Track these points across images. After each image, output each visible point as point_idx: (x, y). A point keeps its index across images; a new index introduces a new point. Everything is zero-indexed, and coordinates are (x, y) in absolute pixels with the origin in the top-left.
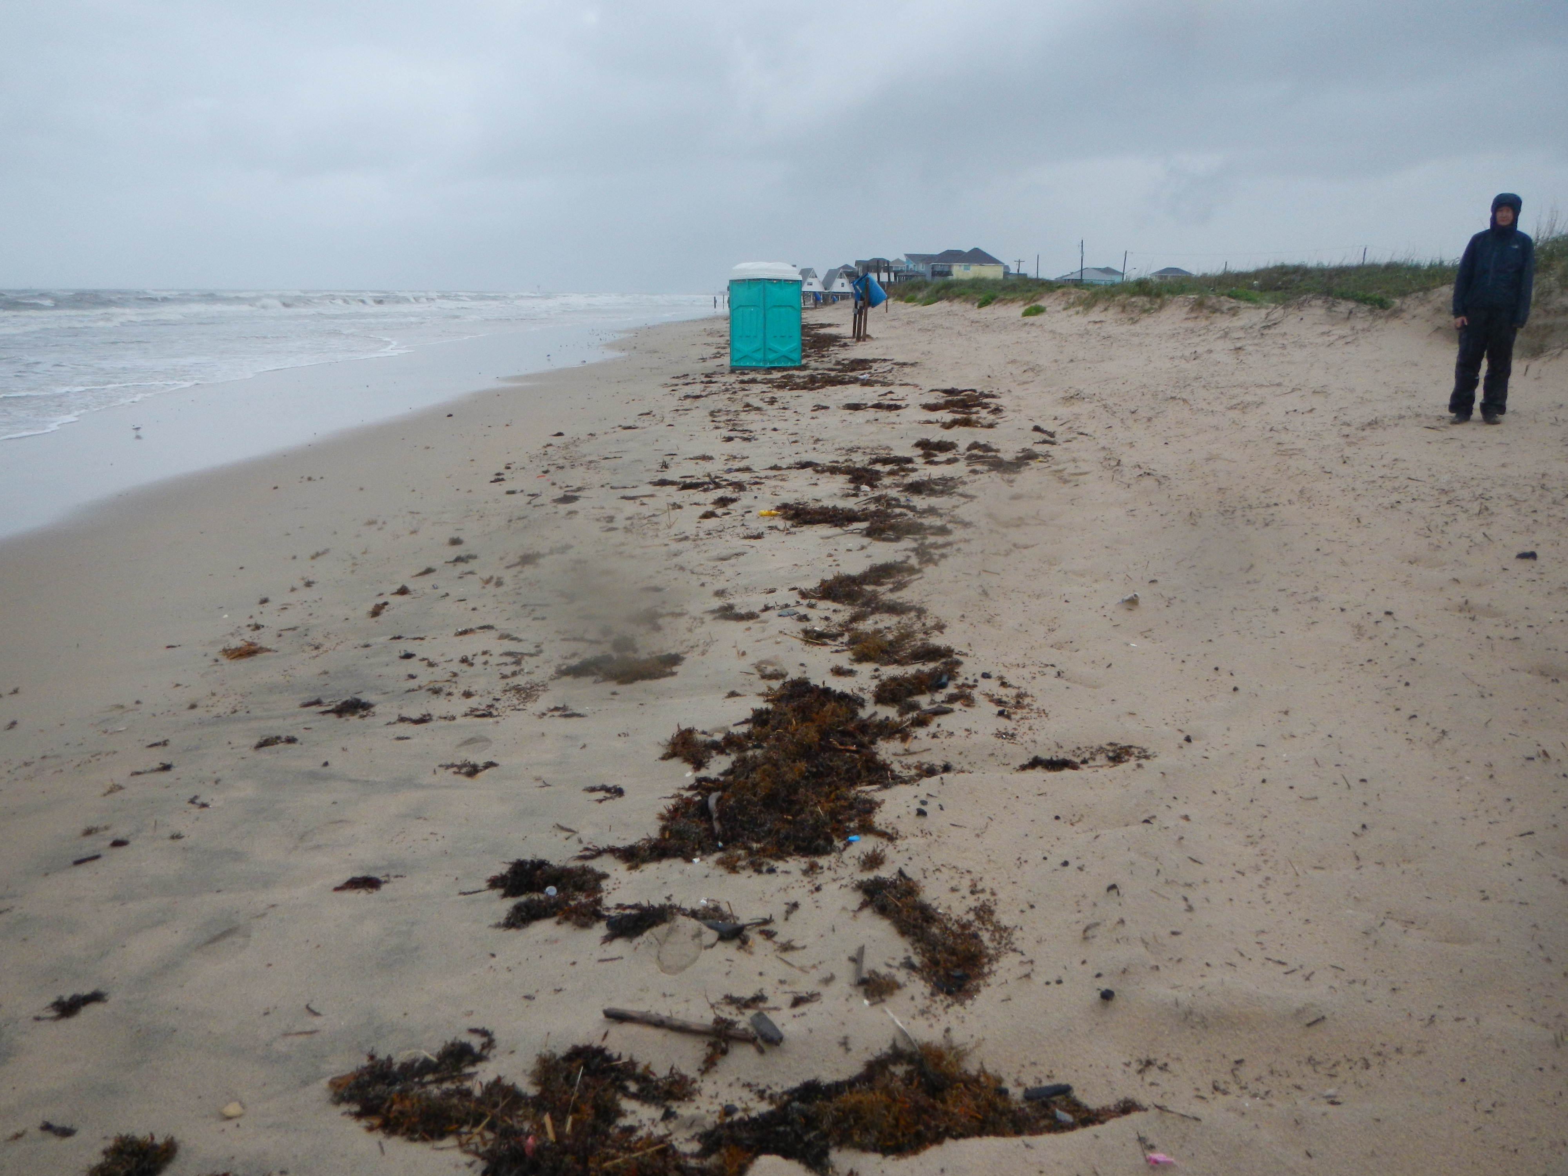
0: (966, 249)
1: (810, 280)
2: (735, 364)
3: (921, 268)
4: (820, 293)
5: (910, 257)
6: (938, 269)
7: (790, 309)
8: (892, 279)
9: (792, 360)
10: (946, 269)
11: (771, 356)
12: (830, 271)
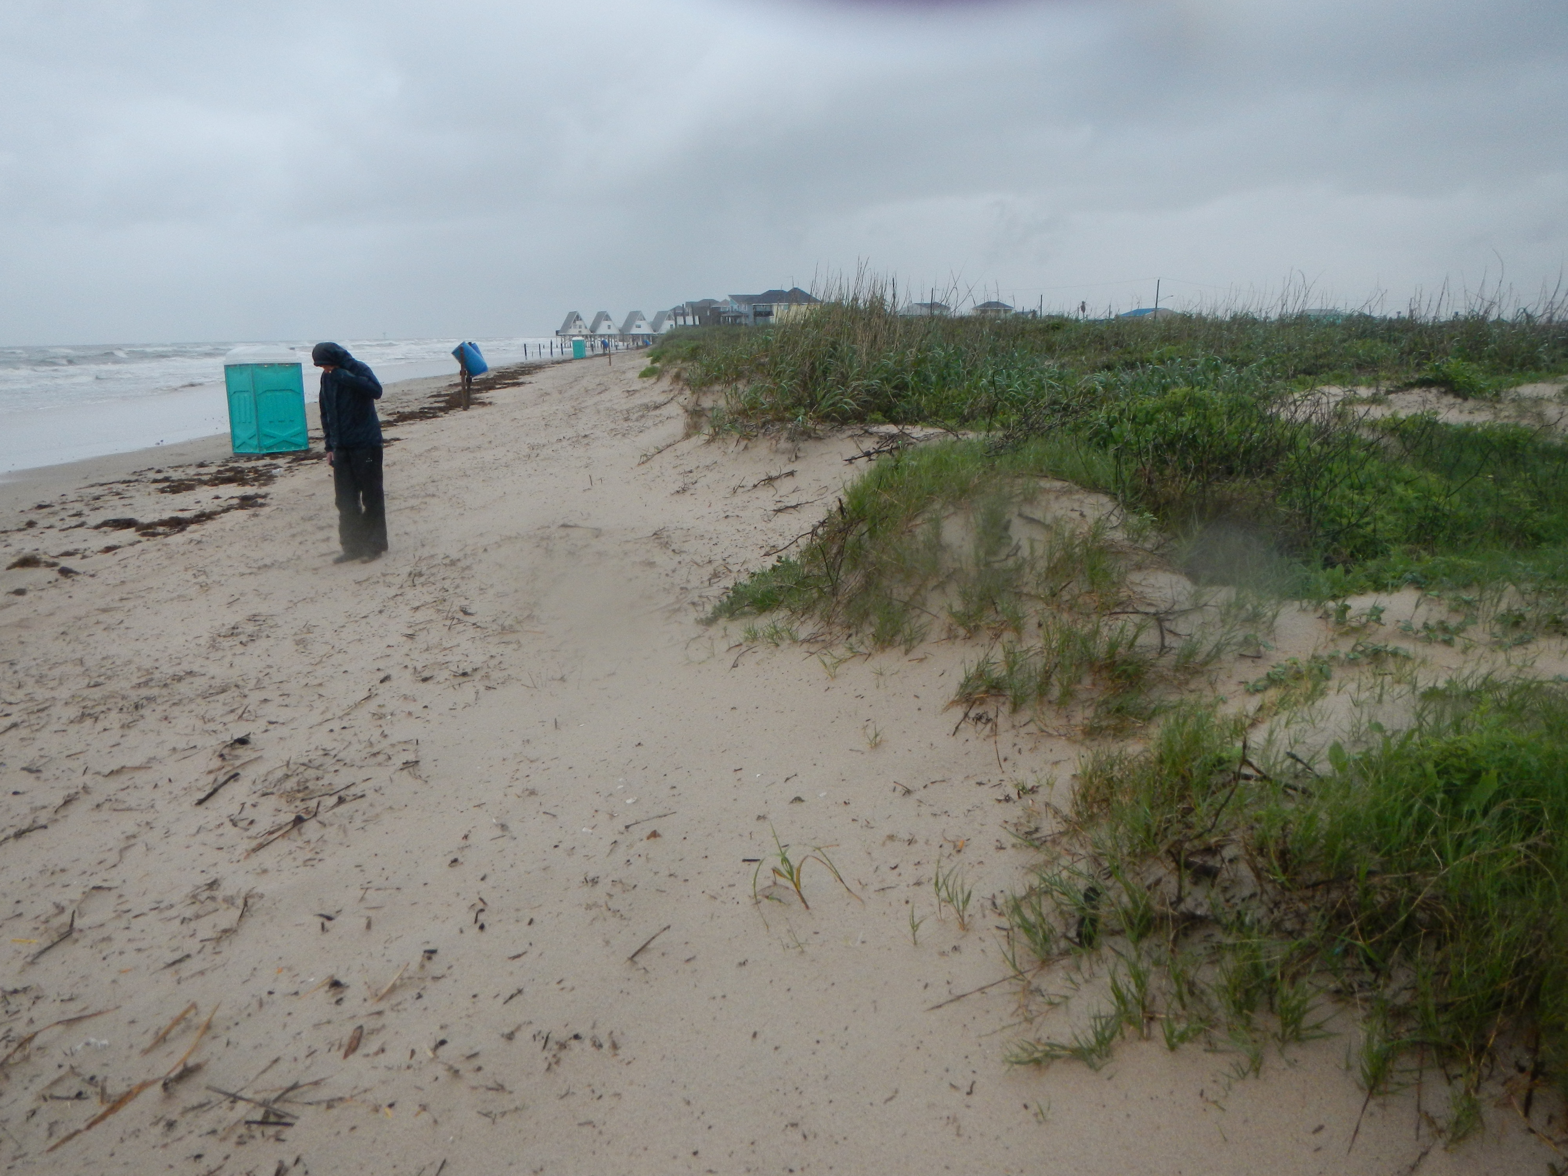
0: (787, 289)
1: (638, 323)
2: (237, 451)
3: (744, 308)
4: (648, 335)
5: (734, 297)
6: (759, 309)
7: (290, 393)
8: (697, 323)
9: (296, 445)
10: (768, 309)
11: (269, 442)
12: (659, 313)
